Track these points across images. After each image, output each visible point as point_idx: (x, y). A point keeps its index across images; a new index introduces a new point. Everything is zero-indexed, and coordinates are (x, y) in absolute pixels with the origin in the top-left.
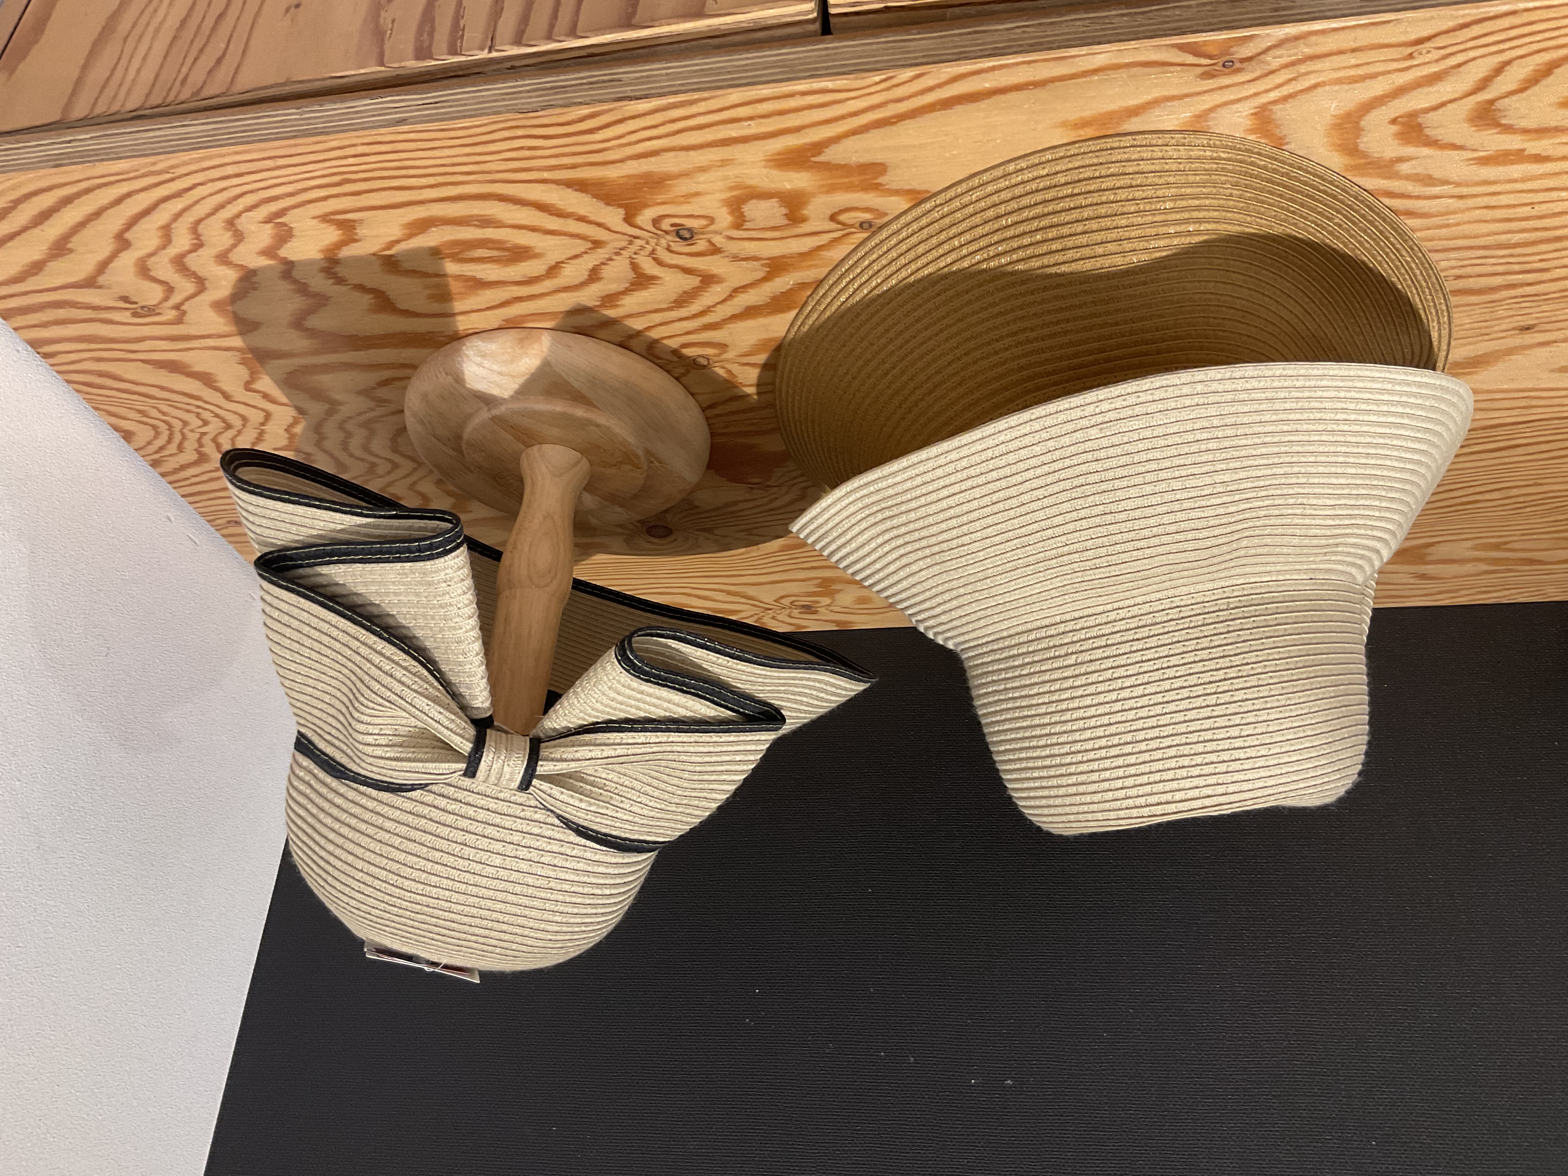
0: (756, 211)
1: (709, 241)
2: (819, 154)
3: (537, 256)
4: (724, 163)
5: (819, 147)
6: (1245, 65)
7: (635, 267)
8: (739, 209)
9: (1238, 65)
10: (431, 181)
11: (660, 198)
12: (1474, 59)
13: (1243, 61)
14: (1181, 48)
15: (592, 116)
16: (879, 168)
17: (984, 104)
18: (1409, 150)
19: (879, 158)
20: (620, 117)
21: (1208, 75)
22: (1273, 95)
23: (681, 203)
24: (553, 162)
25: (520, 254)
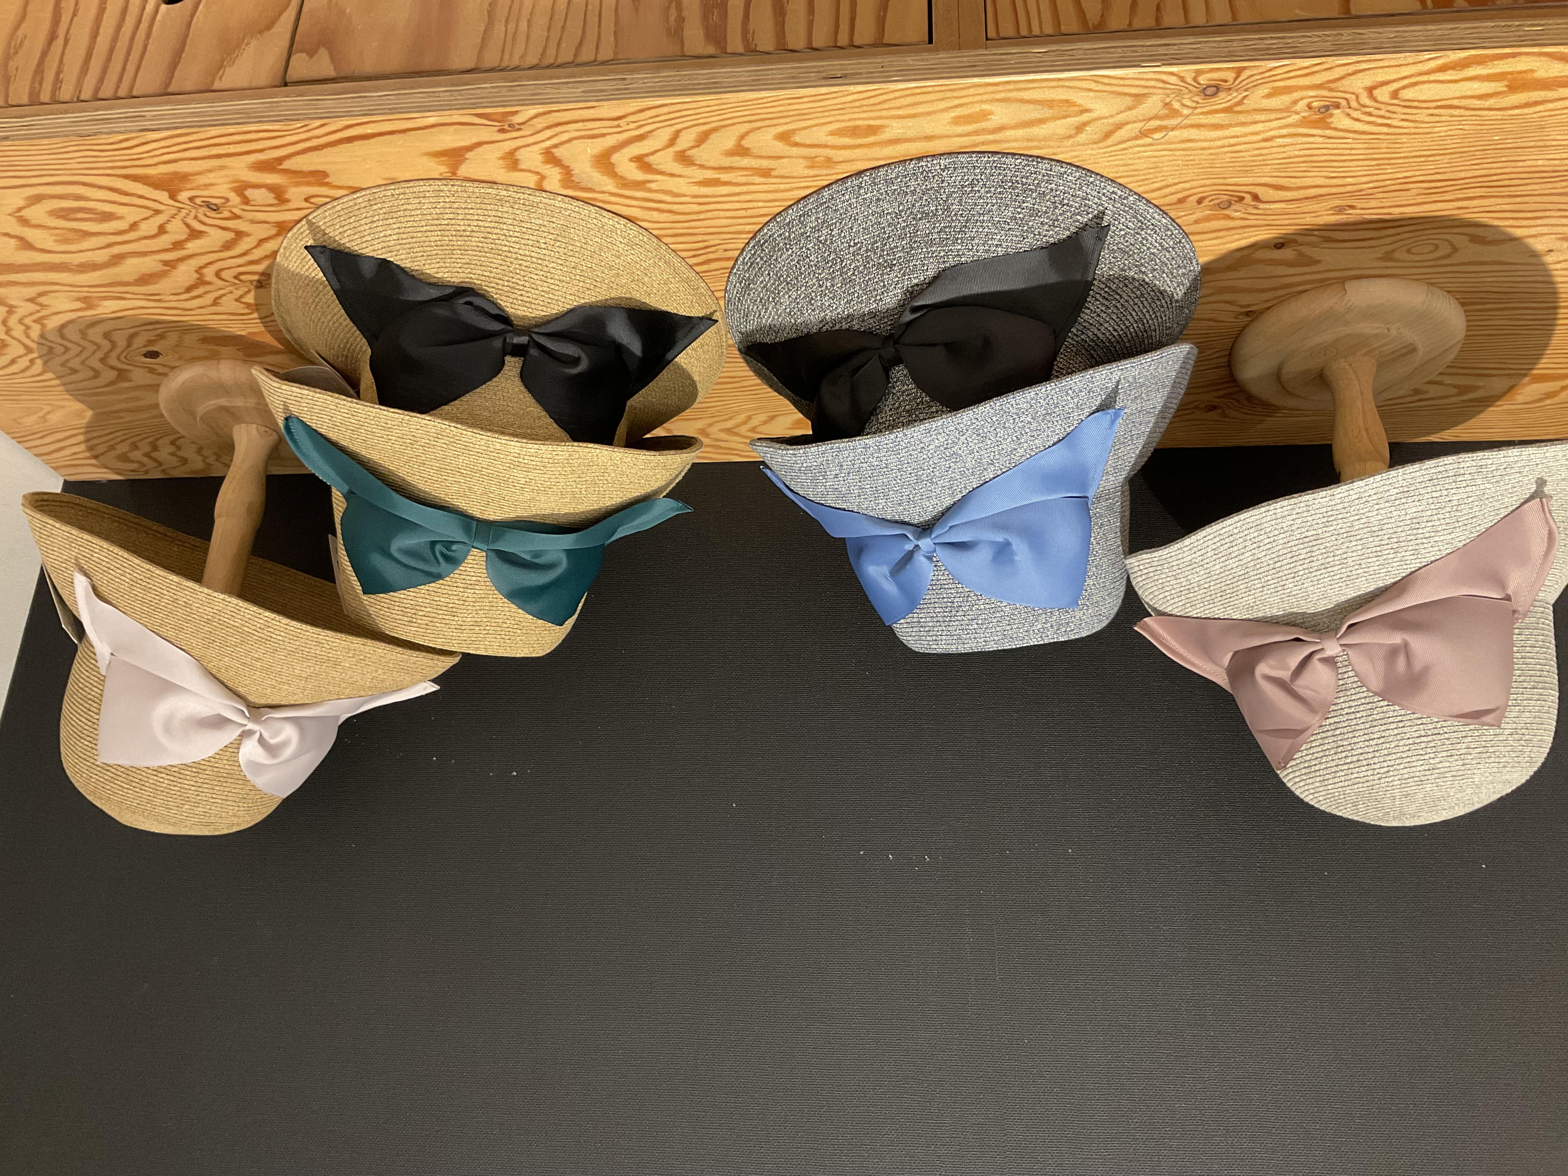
0: (256, 195)
1: (231, 211)
2: (281, 164)
3: (120, 218)
4: (222, 168)
5: (281, 160)
6: (522, 127)
7: (187, 225)
8: (243, 194)
9: (518, 127)
10: (34, 173)
11: (189, 186)
12: (658, 128)
13: (519, 124)
14: (478, 115)
15: (127, 140)
16: (325, 174)
17: (372, 141)
18: (650, 177)
19: (321, 168)
20: (144, 141)
21: (502, 131)
22: (548, 143)
23: (203, 190)
24: (110, 164)
25: (108, 217)
